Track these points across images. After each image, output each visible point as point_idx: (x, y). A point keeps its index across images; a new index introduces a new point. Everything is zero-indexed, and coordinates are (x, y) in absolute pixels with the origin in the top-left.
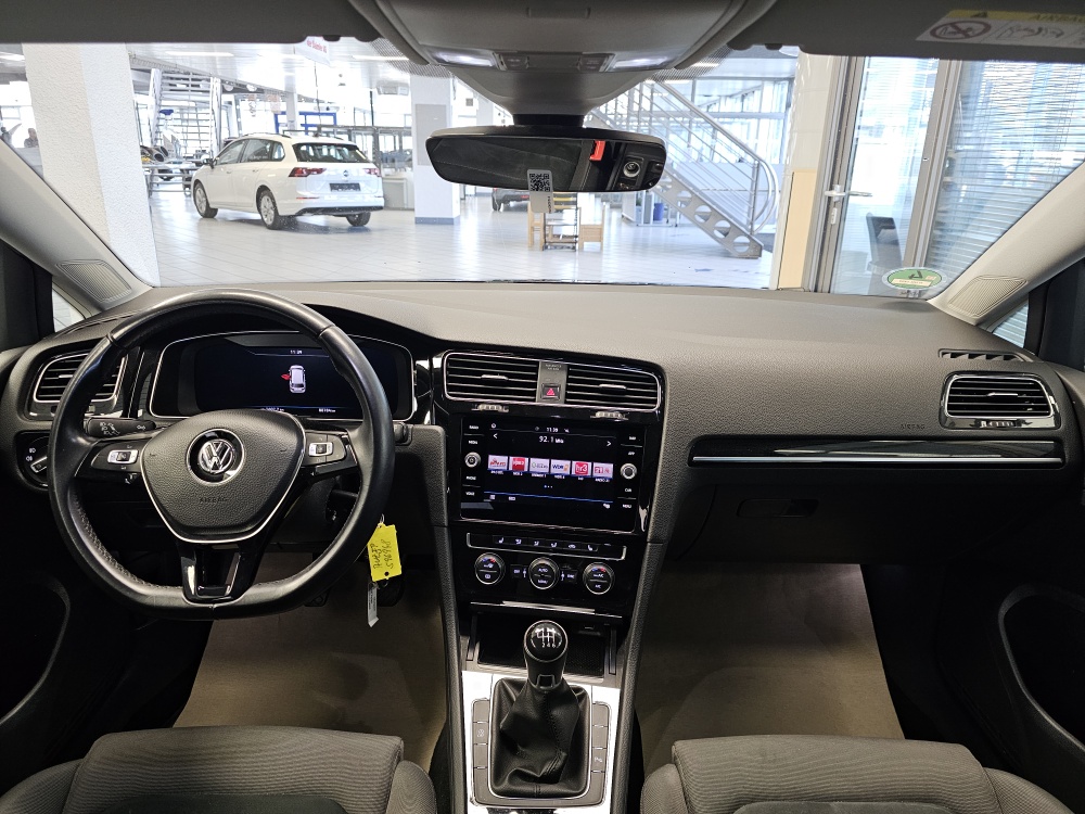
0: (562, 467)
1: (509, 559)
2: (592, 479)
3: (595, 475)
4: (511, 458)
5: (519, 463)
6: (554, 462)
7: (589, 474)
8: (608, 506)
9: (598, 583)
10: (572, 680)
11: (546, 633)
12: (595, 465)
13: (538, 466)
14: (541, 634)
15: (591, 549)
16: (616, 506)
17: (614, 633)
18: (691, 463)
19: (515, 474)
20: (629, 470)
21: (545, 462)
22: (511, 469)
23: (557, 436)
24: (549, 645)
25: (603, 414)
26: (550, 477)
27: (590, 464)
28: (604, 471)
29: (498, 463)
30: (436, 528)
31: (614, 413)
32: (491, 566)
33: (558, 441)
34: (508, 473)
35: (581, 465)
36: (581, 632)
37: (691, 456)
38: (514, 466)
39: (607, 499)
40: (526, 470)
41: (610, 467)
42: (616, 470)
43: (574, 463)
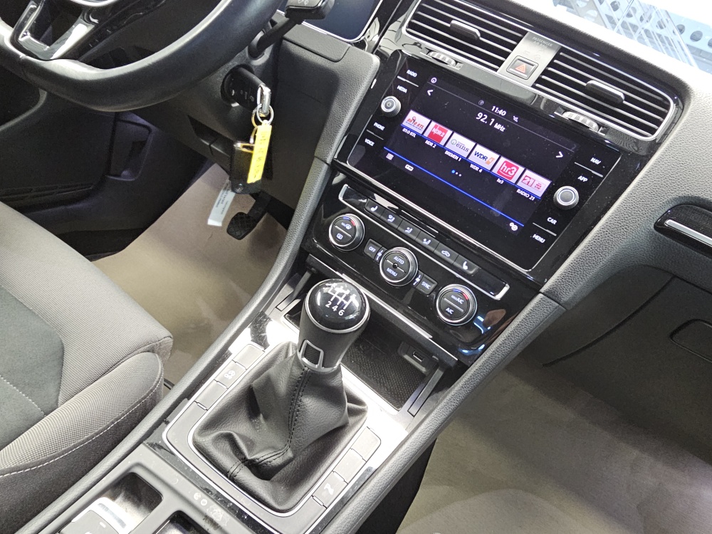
0: (485, 158)
1: (372, 233)
2: (514, 187)
3: (519, 184)
4: (433, 124)
5: (439, 133)
6: (480, 149)
7: (513, 181)
8: (514, 227)
9: (451, 307)
10: (351, 381)
11: (347, 298)
12: (528, 173)
13: (459, 145)
14: (340, 295)
15: (465, 267)
16: (526, 231)
17: (439, 374)
18: (659, 226)
19: (427, 142)
20: (567, 196)
21: (469, 144)
22: (426, 135)
23: (499, 120)
24: (335, 308)
25: (573, 116)
26: (465, 163)
27: (521, 169)
28: (535, 184)
29: (416, 122)
30: (316, 161)
31: (588, 119)
32: (348, 227)
33: (497, 126)
34: (420, 139)
35: (508, 165)
36: (406, 357)
37: (666, 216)
38: (432, 133)
39: (517, 219)
40: (442, 143)
41: (545, 183)
42: (551, 191)
43: (503, 159)
